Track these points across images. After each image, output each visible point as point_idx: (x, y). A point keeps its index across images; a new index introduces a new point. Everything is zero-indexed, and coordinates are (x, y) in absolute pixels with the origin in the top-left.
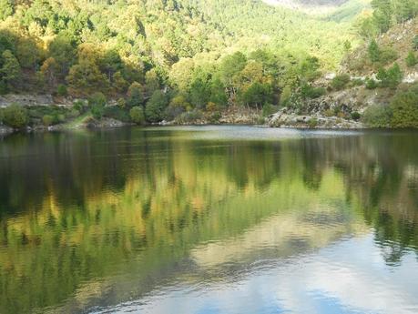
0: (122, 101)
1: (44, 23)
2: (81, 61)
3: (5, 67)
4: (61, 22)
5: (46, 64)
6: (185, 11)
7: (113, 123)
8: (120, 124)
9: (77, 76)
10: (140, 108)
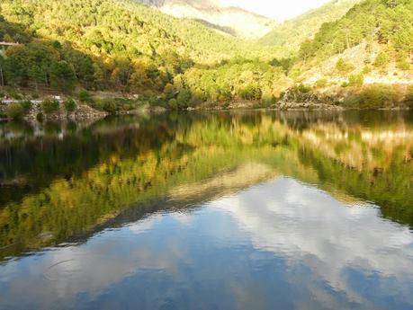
0: (163, 95)
1: (99, 46)
2: (137, 70)
3: (95, 74)
4: (109, 45)
5: (114, 72)
6: (172, 38)
7: (160, 110)
8: (164, 110)
9: (136, 80)
10: (174, 100)
